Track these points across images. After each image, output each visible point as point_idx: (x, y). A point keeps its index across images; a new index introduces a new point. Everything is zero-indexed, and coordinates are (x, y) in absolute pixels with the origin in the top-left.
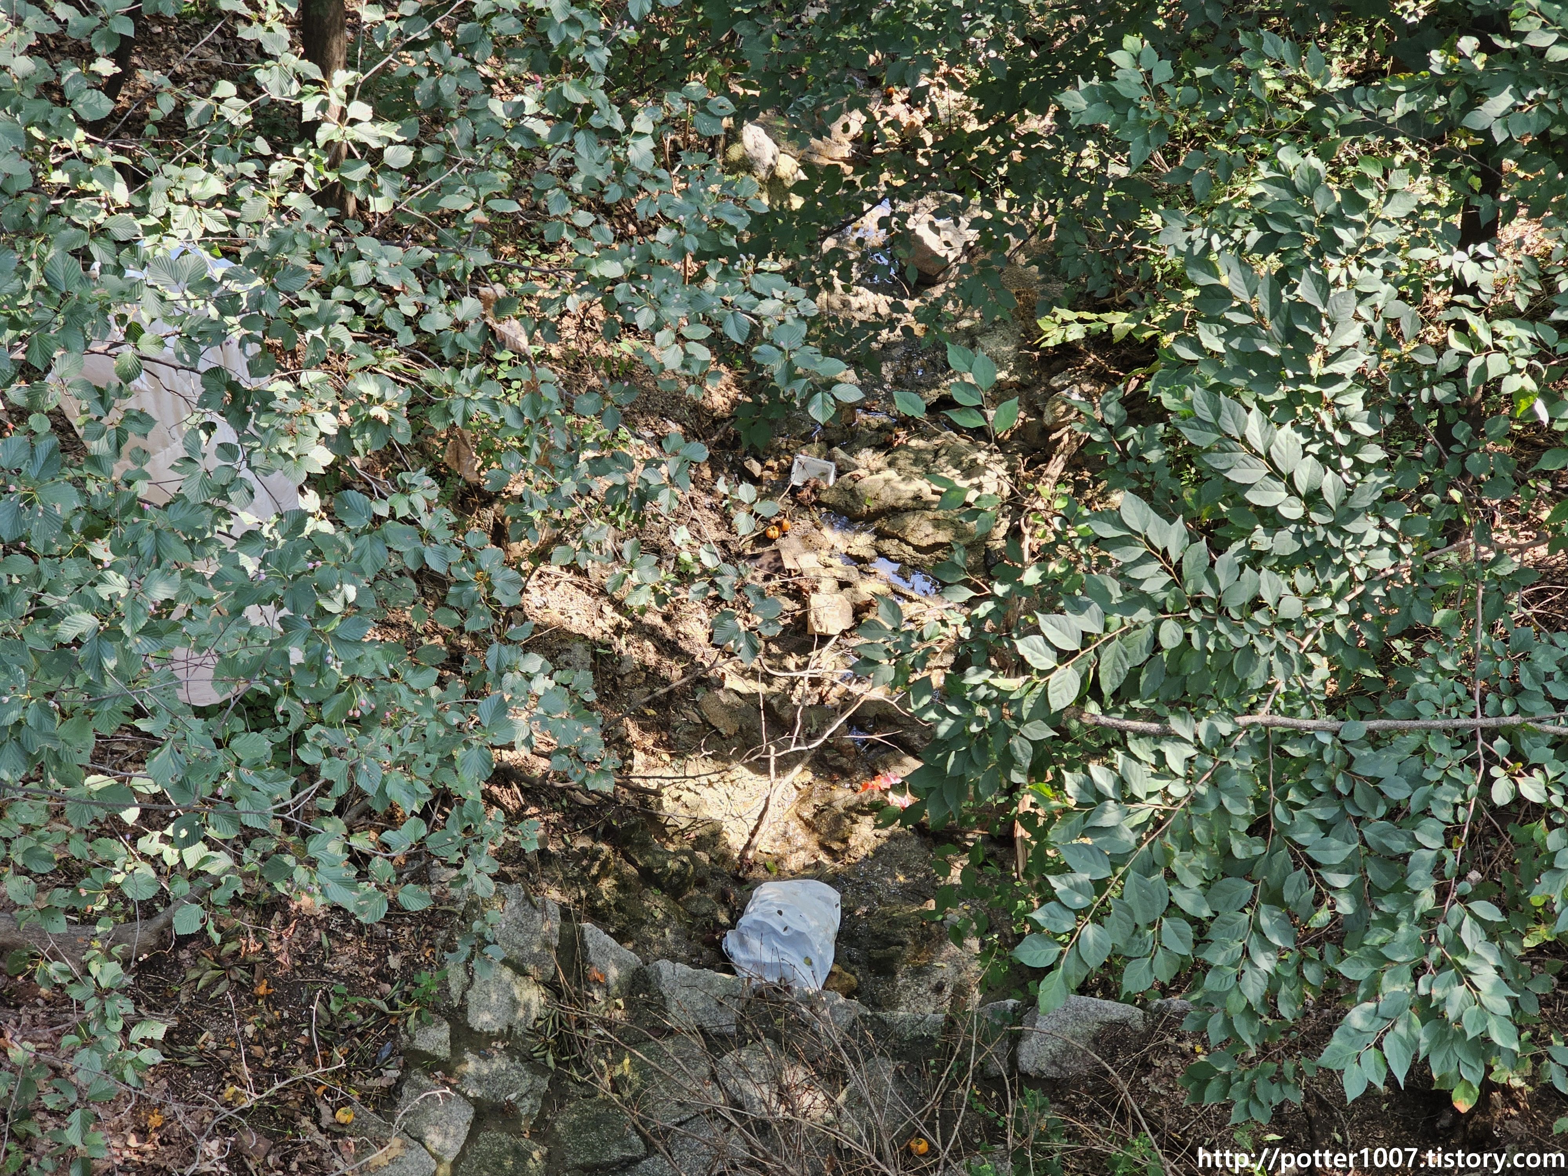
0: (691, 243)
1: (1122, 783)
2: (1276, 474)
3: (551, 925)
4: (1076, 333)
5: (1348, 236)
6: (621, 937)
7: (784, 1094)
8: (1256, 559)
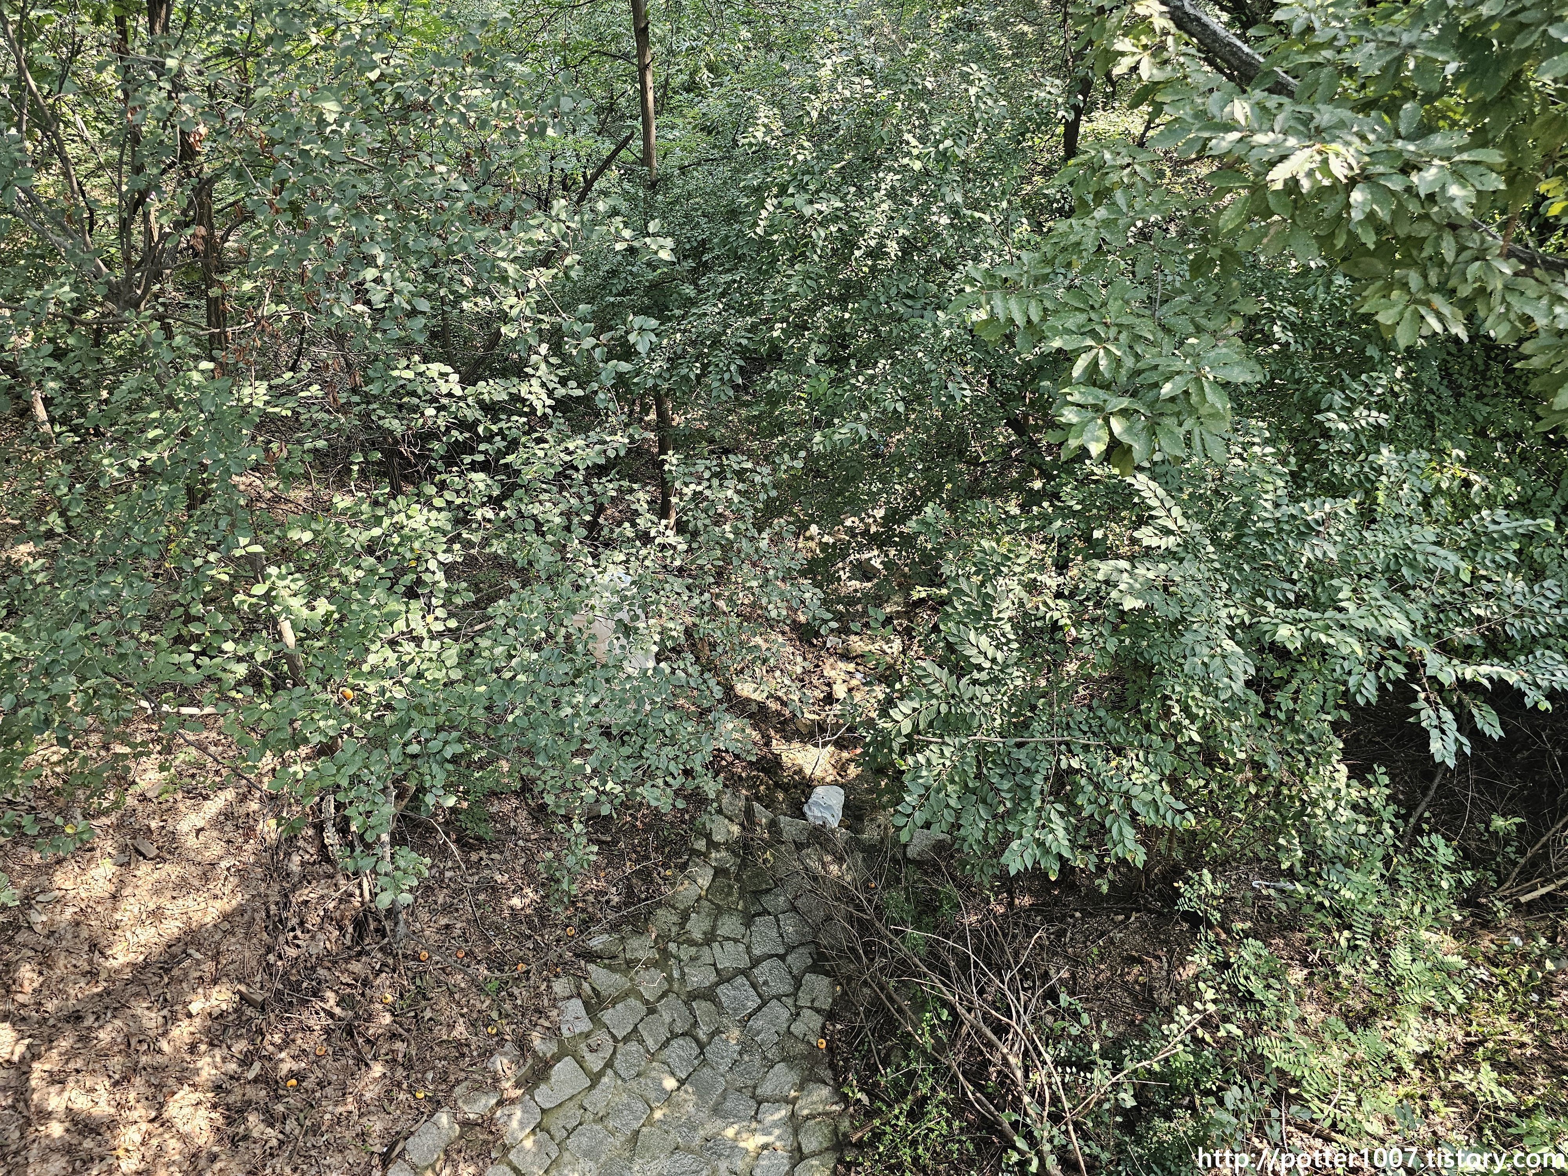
0: (780, 575)
1: (928, 760)
2: (980, 652)
3: (742, 803)
4: (923, 595)
5: (1005, 570)
6: (766, 807)
7: (824, 866)
8: (975, 682)
